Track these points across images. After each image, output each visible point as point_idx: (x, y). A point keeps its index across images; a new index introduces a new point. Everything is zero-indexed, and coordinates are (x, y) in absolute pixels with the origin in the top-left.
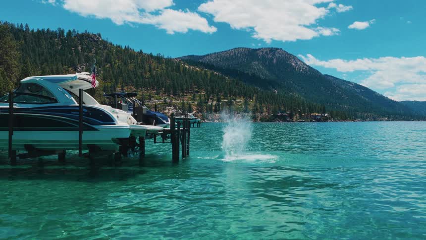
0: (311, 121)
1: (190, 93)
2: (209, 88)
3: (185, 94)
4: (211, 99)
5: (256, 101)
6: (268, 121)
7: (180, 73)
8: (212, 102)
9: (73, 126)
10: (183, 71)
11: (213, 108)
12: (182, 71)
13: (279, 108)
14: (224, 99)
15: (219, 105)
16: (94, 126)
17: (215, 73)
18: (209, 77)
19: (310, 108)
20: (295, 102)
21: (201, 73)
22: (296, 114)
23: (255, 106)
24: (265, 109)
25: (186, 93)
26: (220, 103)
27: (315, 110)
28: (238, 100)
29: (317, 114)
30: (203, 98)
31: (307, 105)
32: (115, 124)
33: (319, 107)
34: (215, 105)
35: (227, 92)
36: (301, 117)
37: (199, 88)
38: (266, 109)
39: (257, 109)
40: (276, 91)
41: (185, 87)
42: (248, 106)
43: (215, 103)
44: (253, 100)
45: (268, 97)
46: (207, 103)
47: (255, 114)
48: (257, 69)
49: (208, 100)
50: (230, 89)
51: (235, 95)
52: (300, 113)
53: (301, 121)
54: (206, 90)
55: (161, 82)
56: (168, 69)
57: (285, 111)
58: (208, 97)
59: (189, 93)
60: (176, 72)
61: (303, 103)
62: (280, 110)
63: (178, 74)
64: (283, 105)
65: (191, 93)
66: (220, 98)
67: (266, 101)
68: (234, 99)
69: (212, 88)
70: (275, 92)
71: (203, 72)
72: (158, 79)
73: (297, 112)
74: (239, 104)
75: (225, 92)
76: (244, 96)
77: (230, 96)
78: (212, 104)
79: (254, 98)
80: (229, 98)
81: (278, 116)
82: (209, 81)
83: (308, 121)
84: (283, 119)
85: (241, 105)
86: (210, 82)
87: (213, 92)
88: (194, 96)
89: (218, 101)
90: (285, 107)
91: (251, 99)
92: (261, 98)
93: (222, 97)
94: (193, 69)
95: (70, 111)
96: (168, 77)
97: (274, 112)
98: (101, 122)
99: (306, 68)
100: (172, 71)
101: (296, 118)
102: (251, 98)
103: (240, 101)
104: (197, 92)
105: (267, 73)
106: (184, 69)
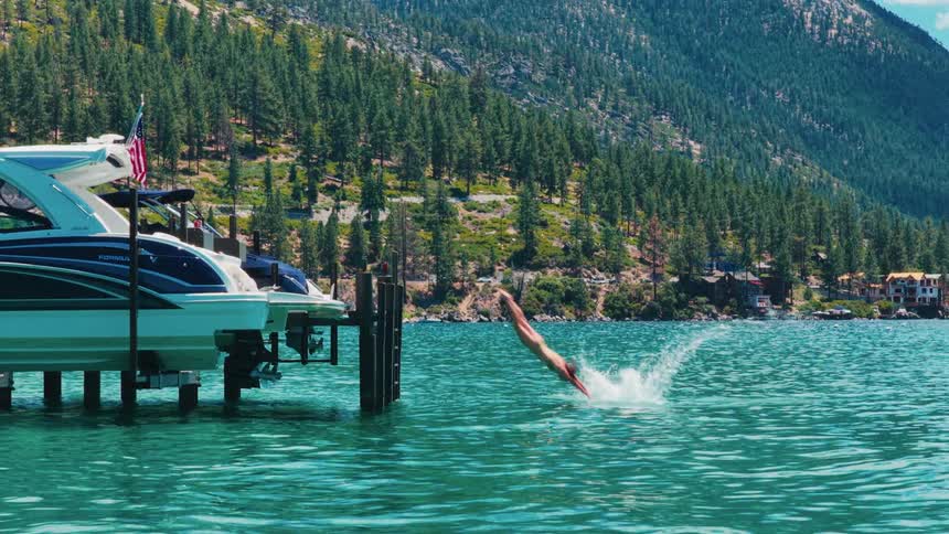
0: (886, 314)
1: (207, 155)
2: (317, 128)
3: (182, 165)
4: (330, 189)
5: (584, 204)
6: (649, 315)
7: (151, 45)
8: (338, 208)
9: (106, 296)
10: (171, 33)
11: (343, 243)
12: (160, 34)
13: (713, 240)
14: (404, 189)
15: (372, 225)
16: (164, 296)
17: (351, 42)
18: (314, 68)
19: (879, 243)
20: (799, 209)
21: (268, 41)
22: (804, 274)
23: (576, 230)
24: (632, 249)
25: (189, 157)
26: (383, 216)
27: (911, 257)
28: (482, 197)
29: (918, 276)
30: (283, 187)
31: (866, 226)
32: (224, 290)
33: (929, 239)
34: (355, 224)
35: (420, 152)
36: (831, 290)
37: (256, 125)
38: (640, 247)
39: (588, 250)
40: (696, 148)
41: (180, 123)
42: (540, 234)
43: (349, 213)
44: (564, 194)
45: (651, 181)
46: (308, 212)
47: (577, 274)
48: (589, 21)
49: (313, 197)
50: (438, 130)
51: (466, 169)
52: (828, 272)
53: (832, 317)
54: (302, 140)
55: (43, 96)
56: (79, 21)
57: (745, 262)
58: (314, 176)
59: (202, 155)
60: (128, 36)
61: (845, 217)
62: (715, 252)
63: (139, 49)
64: (734, 226)
65: (217, 156)
66: (381, 186)
67: (640, 203)
68: (457, 193)
69: (335, 131)
70: (690, 154)
71: (281, 39)
72: (28, 78)
73: (810, 265)
74: (487, 217)
75: (409, 150)
76: (518, 176)
77: (437, 175)
78: (333, 219)
79: (572, 185)
80: (432, 185)
81: (705, 288)
82: (314, 87)
83: (870, 316)
84: (734, 300)
85: (498, 226)
86: (325, 93)
87: (339, 153)
88: (232, 179)
89: (371, 199)
90: (743, 238)
91: (552, 190)
92: (608, 185)
93: (391, 181)
94: (223, 17)
95: (93, 253)
96: (84, 65)
97: (687, 262)
98: (187, 285)
99: (858, 19)
100: (104, 34)
101: (808, 296)
102: (552, 184)
103: (495, 205)
104: (251, 152)
105: (645, 41)
106: (171, 20)
